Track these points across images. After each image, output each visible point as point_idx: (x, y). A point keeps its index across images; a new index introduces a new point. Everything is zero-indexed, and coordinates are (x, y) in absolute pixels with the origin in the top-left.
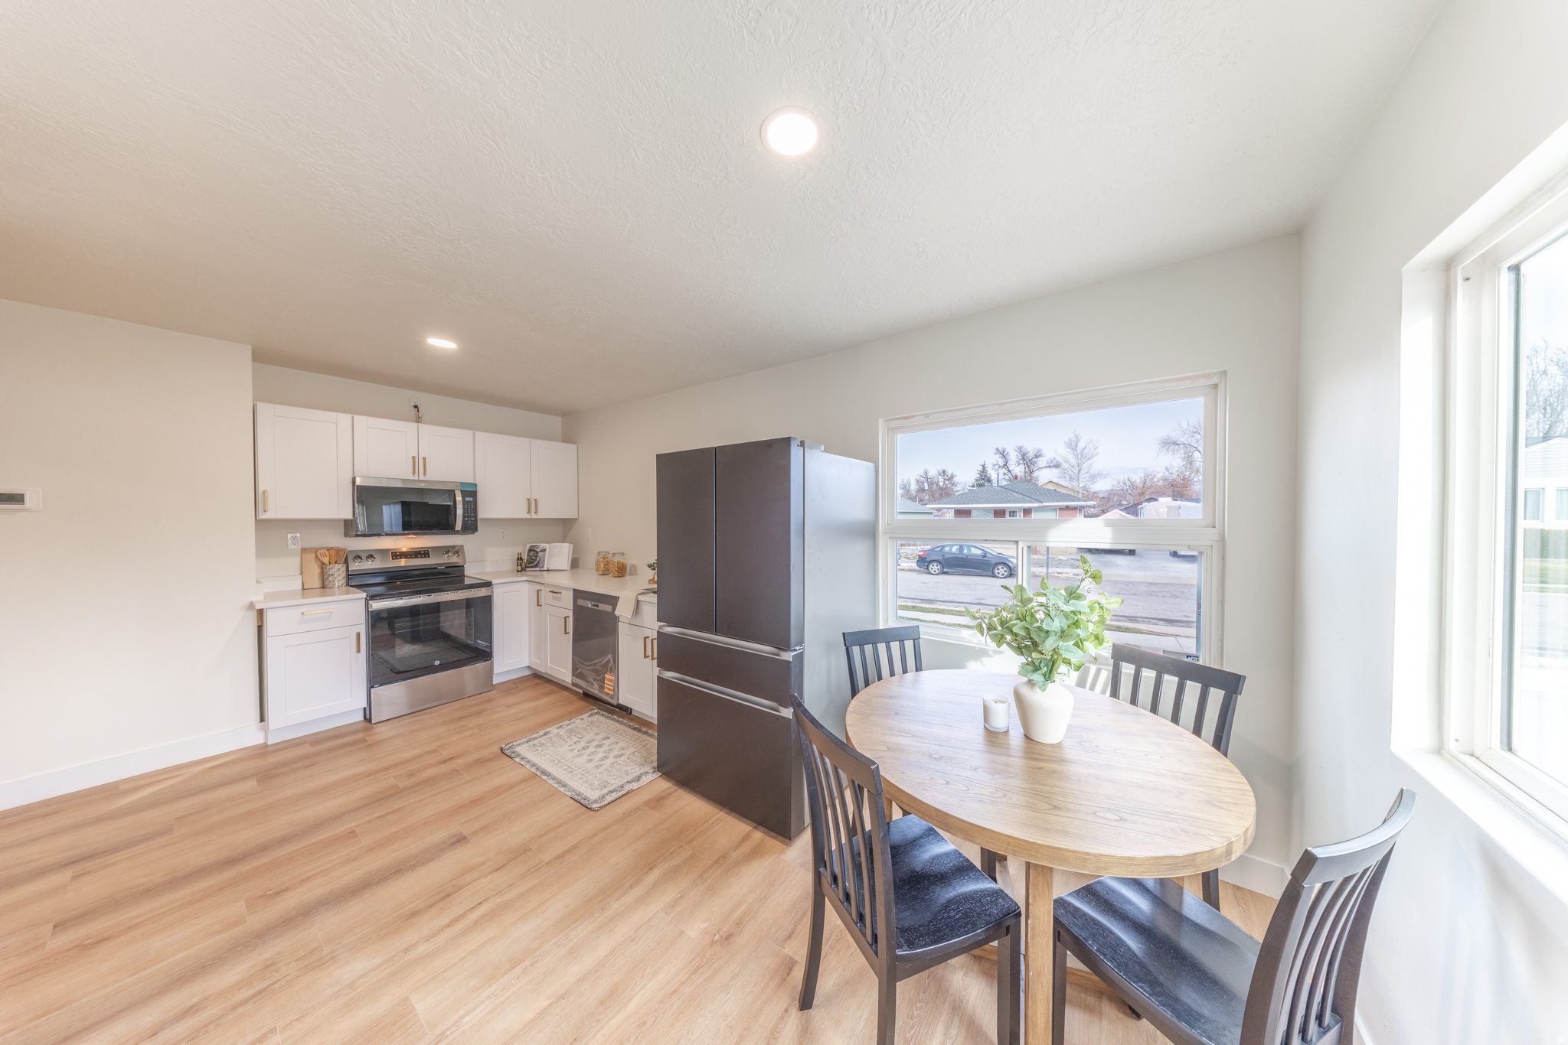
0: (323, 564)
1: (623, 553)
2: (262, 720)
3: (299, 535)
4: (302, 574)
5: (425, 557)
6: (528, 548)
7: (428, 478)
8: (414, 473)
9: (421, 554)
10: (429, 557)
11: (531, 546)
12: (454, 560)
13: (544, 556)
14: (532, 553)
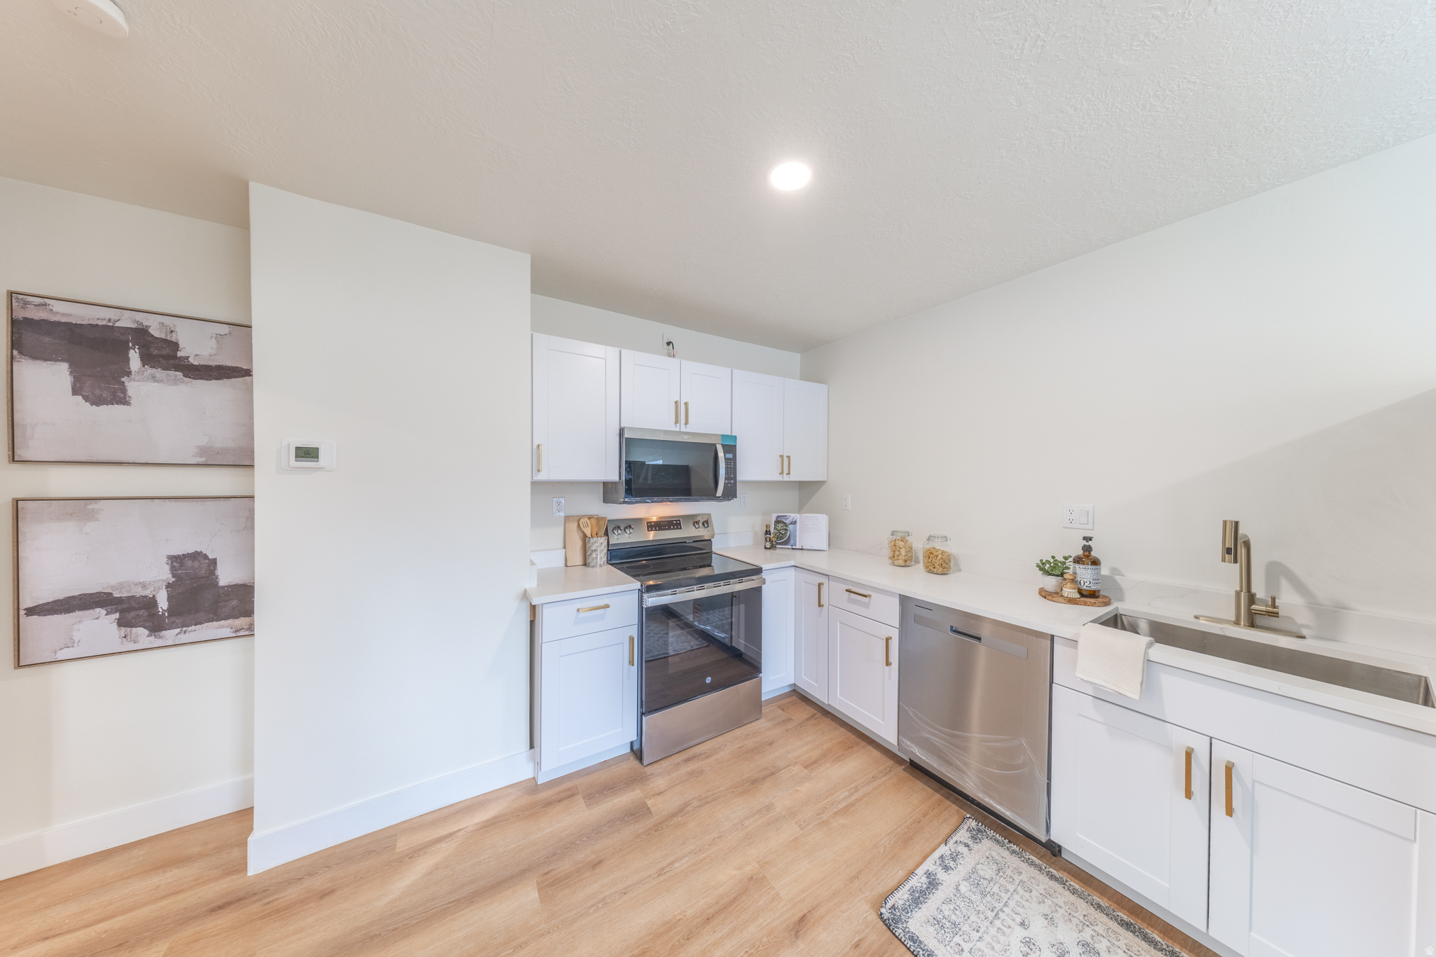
0: (585, 536)
1: (946, 537)
2: (532, 746)
3: (563, 501)
4: (565, 548)
5: (677, 528)
6: (774, 519)
7: (689, 429)
8: (676, 422)
9: (674, 525)
10: (681, 528)
11: (778, 517)
12: (701, 532)
13: (795, 531)
14: (780, 525)
